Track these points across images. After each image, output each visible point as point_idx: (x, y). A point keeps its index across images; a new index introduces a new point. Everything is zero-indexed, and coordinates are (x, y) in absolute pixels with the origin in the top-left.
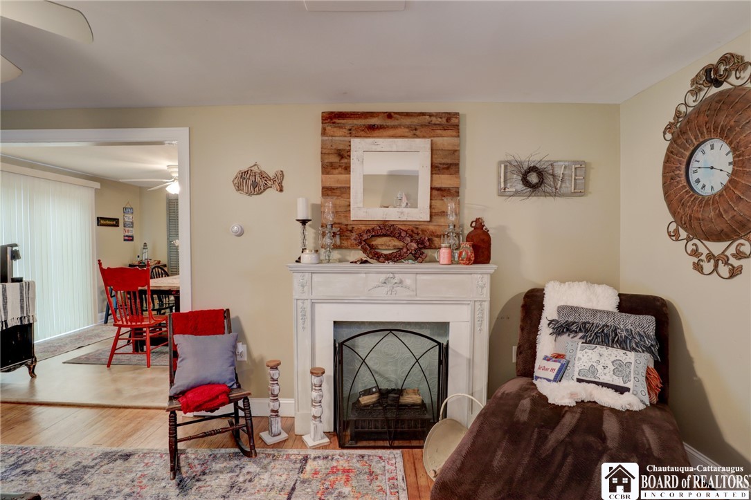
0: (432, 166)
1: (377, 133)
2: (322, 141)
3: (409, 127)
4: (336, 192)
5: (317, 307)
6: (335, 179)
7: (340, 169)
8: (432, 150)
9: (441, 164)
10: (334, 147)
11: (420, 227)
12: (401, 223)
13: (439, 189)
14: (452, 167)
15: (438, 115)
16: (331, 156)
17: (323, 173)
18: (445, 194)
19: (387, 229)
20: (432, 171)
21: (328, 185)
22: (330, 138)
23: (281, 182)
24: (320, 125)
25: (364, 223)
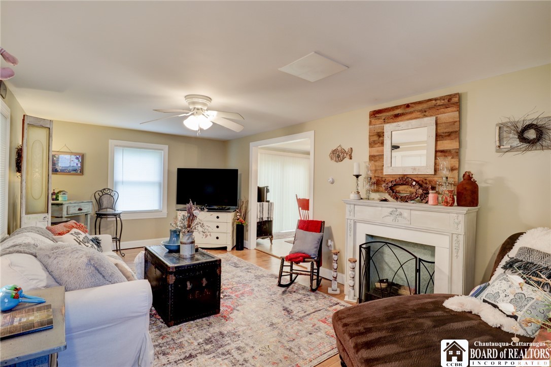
0: (437, 135)
1: (400, 118)
2: (370, 128)
3: (421, 111)
4: (376, 158)
5: (358, 224)
6: (375, 151)
7: (379, 144)
8: (437, 124)
9: (443, 133)
10: (376, 131)
11: (428, 179)
12: (415, 176)
13: (442, 151)
14: (452, 134)
15: (442, 98)
16: (375, 137)
17: (370, 147)
18: (447, 154)
19: (405, 180)
20: (436, 139)
21: (372, 154)
22: (374, 126)
23: (351, 154)
24: (369, 119)
25: (391, 176)
